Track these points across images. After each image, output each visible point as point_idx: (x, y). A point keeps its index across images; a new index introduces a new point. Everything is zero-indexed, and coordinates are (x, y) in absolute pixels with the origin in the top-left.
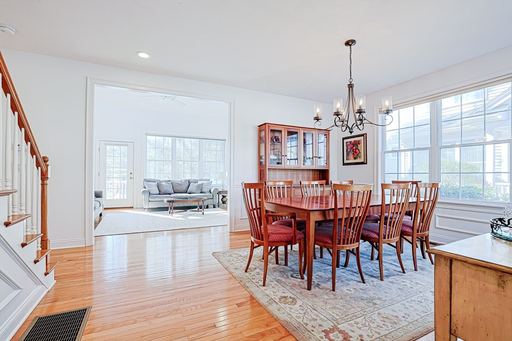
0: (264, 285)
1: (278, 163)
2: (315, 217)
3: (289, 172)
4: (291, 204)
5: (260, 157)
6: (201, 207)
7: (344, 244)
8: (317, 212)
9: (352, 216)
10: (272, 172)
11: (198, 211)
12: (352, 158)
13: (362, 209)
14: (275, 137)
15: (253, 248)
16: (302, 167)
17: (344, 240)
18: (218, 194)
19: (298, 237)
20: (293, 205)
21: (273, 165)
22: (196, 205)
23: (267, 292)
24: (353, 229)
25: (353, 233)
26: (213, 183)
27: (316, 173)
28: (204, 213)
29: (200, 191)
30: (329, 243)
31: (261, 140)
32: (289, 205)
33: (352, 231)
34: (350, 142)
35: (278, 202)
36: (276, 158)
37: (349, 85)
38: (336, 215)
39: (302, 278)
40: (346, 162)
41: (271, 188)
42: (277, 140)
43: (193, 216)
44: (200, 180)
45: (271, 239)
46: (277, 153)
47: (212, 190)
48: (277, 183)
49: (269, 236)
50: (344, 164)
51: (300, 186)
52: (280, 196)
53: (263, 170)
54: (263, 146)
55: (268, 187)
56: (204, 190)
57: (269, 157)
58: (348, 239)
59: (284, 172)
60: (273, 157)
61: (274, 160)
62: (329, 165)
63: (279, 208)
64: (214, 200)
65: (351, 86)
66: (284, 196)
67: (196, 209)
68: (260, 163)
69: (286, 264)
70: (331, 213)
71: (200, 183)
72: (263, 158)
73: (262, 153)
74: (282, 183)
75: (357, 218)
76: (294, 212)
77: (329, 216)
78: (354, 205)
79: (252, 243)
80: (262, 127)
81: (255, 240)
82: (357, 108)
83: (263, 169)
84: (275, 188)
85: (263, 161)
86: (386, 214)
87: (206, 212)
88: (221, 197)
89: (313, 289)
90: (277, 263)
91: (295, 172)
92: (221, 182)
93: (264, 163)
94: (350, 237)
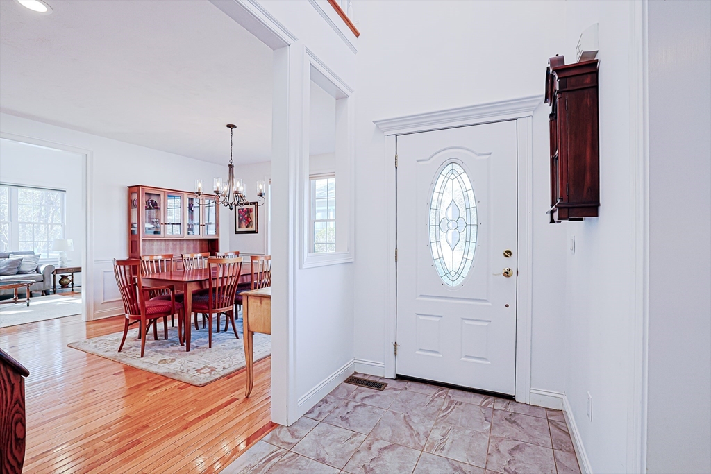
0: (142, 357)
1: (155, 233)
2: (192, 288)
3: (171, 243)
4: (171, 277)
5: (131, 225)
6: (21, 296)
7: (218, 308)
8: (193, 283)
9: (225, 285)
10: (147, 243)
11: (16, 302)
12: (244, 226)
13: (234, 278)
14: (152, 201)
15: (127, 326)
16: (187, 237)
17: (219, 305)
18: (53, 273)
19: (176, 307)
20: (173, 279)
21: (149, 235)
22: (11, 293)
23: (147, 360)
24: (227, 295)
25: (226, 298)
26: (41, 257)
27: (204, 242)
28: (30, 304)
29: (16, 271)
30: (206, 309)
31: (131, 204)
32: (169, 279)
33: (225, 296)
34: (242, 209)
35: (156, 276)
36: (153, 226)
37: (229, 165)
38: (210, 284)
39: (182, 345)
40: (238, 230)
41: (147, 262)
42: (154, 204)
43: (8, 310)
44: (14, 253)
45: (148, 312)
46: (154, 220)
47: (42, 269)
48: (155, 257)
49: (146, 309)
50: (236, 232)
51: (182, 259)
52: (158, 271)
53: (136, 241)
54: (134, 212)
55: (143, 261)
56: (23, 269)
57: (143, 226)
58: (222, 304)
59: (163, 243)
60: (148, 225)
61: (149, 229)
62: (218, 234)
63: (157, 283)
64: (47, 284)
65: (231, 166)
66: (163, 271)
67: (11, 300)
68: (131, 233)
69: (166, 338)
70: (207, 283)
71: (13, 258)
72: (136, 226)
73: (134, 220)
74: (160, 258)
75: (229, 286)
76: (172, 285)
77: (205, 285)
78: (226, 275)
79: (127, 320)
80: (133, 189)
81: (130, 317)
82: (235, 189)
83: (135, 239)
84: (152, 262)
85: (135, 229)
86: (255, 282)
87: (34, 302)
88: (58, 277)
89: (192, 350)
90: (156, 339)
91: (178, 242)
92: (58, 255)
93: (136, 233)
94: (224, 301)
